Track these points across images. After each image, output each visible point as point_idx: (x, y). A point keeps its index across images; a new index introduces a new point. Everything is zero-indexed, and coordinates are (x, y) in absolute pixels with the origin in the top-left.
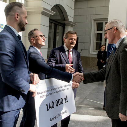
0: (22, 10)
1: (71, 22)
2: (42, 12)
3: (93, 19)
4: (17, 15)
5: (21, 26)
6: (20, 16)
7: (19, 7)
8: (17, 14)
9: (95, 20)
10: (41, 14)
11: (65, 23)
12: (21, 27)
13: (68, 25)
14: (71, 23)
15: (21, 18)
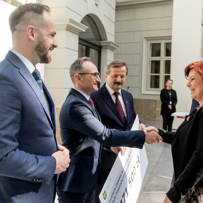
0: (42, 20)
1: (111, 43)
2: (67, 27)
3: (145, 38)
4: (30, 30)
5: (42, 52)
6: (37, 31)
7: (35, 14)
8: (32, 29)
9: (148, 39)
10: (65, 31)
11: (101, 45)
12: (42, 54)
13: (107, 48)
14: (111, 45)
15: (41, 35)
